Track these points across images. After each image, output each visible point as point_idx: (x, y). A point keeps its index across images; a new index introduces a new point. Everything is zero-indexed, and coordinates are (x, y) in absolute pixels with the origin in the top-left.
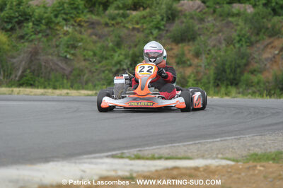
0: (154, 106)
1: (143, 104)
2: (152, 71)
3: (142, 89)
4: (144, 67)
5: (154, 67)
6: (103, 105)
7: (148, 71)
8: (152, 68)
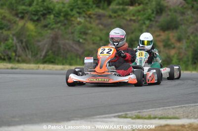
0: (109, 82)
1: (100, 80)
2: (111, 52)
3: (101, 68)
4: (104, 49)
5: (113, 49)
6: (70, 81)
7: (107, 53)
8: (111, 50)
